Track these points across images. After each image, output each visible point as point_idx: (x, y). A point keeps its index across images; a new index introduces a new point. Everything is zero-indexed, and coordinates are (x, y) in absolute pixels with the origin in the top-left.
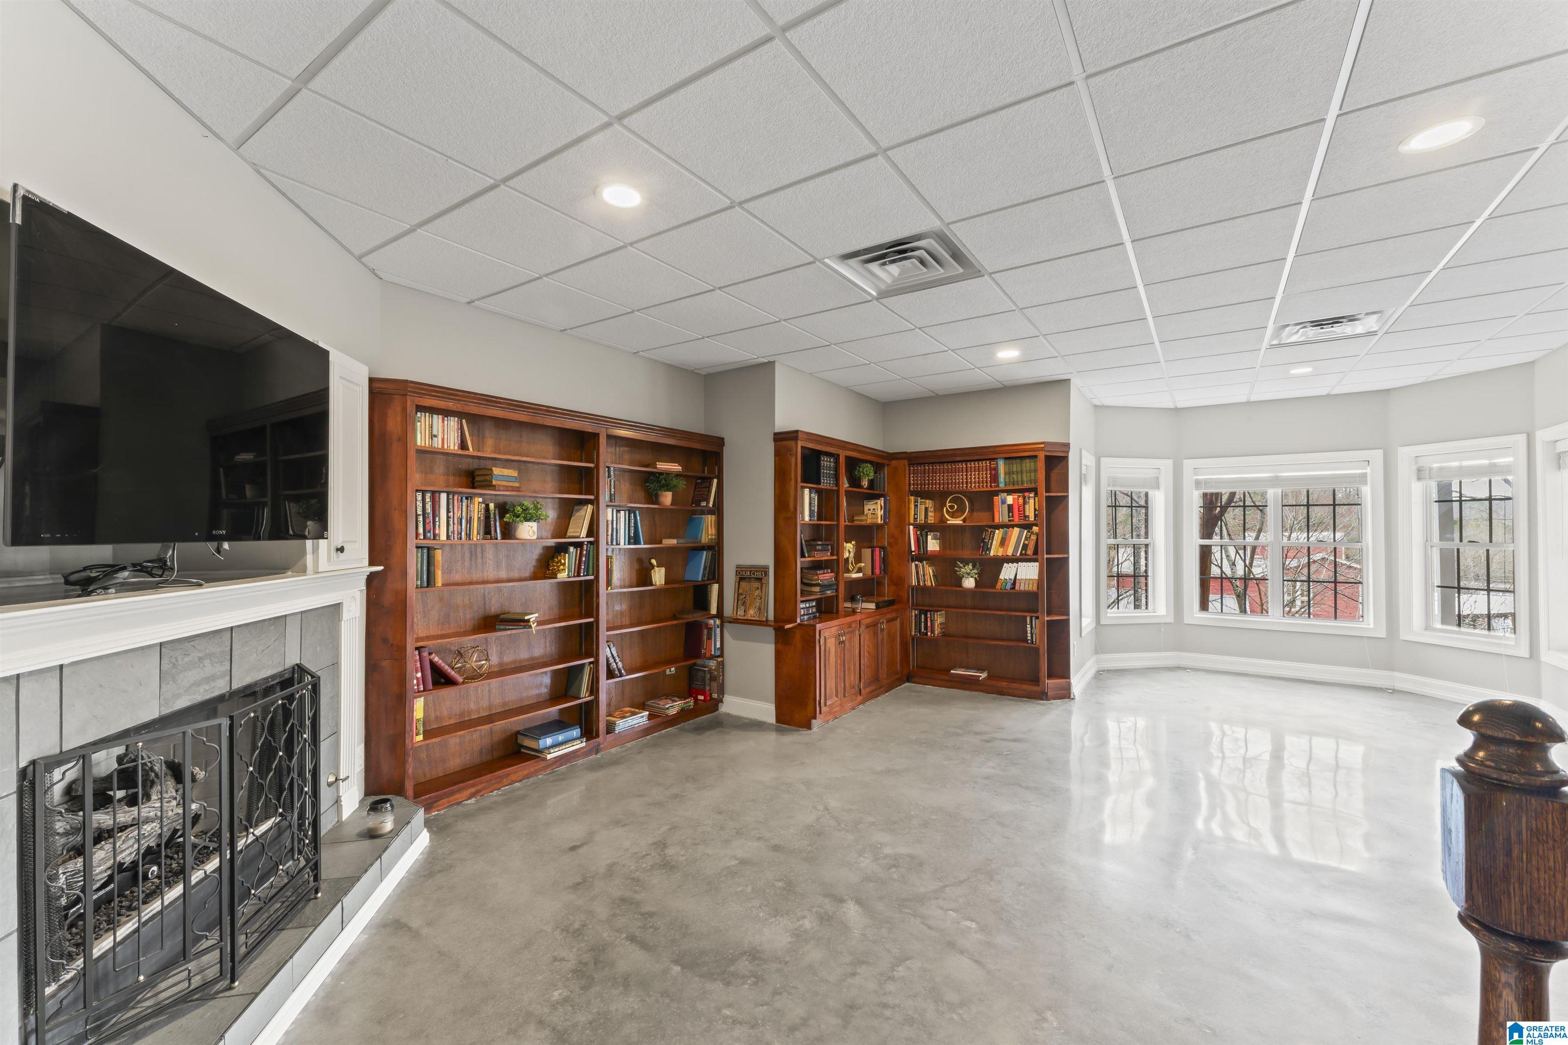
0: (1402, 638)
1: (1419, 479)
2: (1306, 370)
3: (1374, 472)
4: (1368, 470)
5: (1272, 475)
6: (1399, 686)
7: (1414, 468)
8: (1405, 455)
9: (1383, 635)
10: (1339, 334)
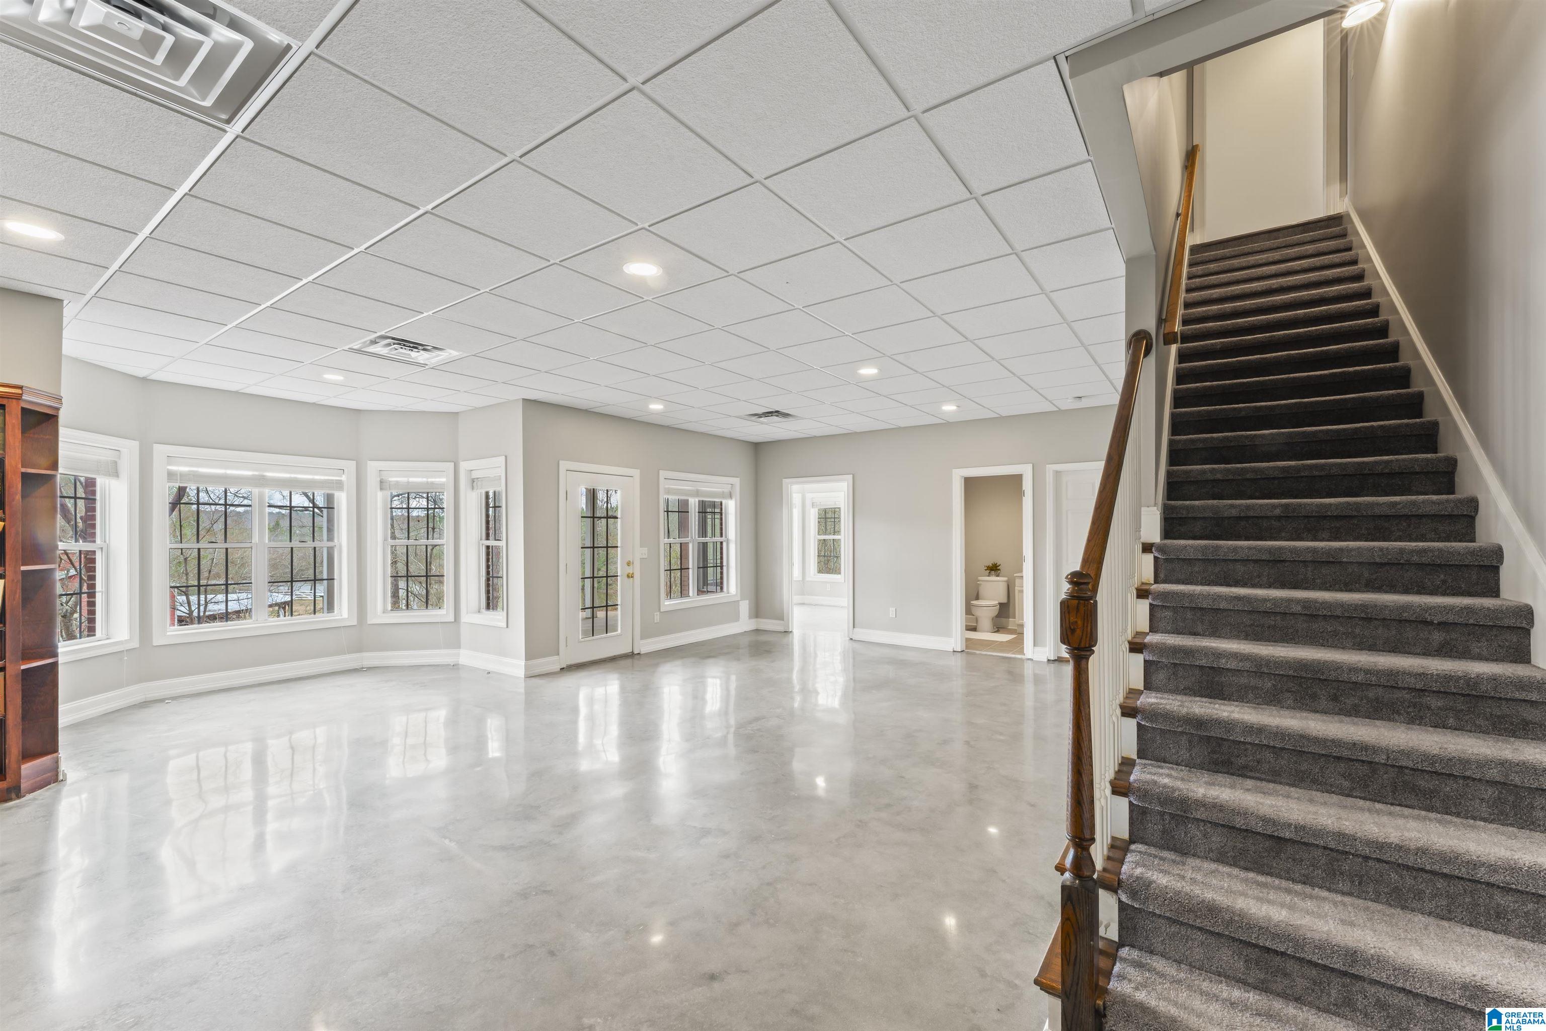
0: (368, 623)
1: (381, 489)
2: (337, 377)
3: (348, 478)
4: (344, 478)
5: (256, 473)
6: (367, 663)
7: (379, 479)
8: (373, 468)
9: (355, 623)
10: (412, 359)
